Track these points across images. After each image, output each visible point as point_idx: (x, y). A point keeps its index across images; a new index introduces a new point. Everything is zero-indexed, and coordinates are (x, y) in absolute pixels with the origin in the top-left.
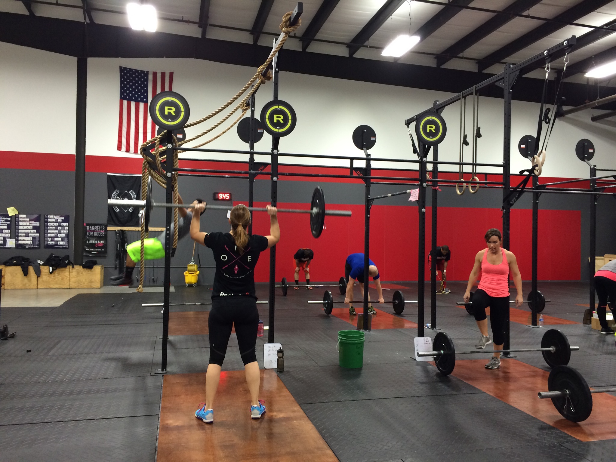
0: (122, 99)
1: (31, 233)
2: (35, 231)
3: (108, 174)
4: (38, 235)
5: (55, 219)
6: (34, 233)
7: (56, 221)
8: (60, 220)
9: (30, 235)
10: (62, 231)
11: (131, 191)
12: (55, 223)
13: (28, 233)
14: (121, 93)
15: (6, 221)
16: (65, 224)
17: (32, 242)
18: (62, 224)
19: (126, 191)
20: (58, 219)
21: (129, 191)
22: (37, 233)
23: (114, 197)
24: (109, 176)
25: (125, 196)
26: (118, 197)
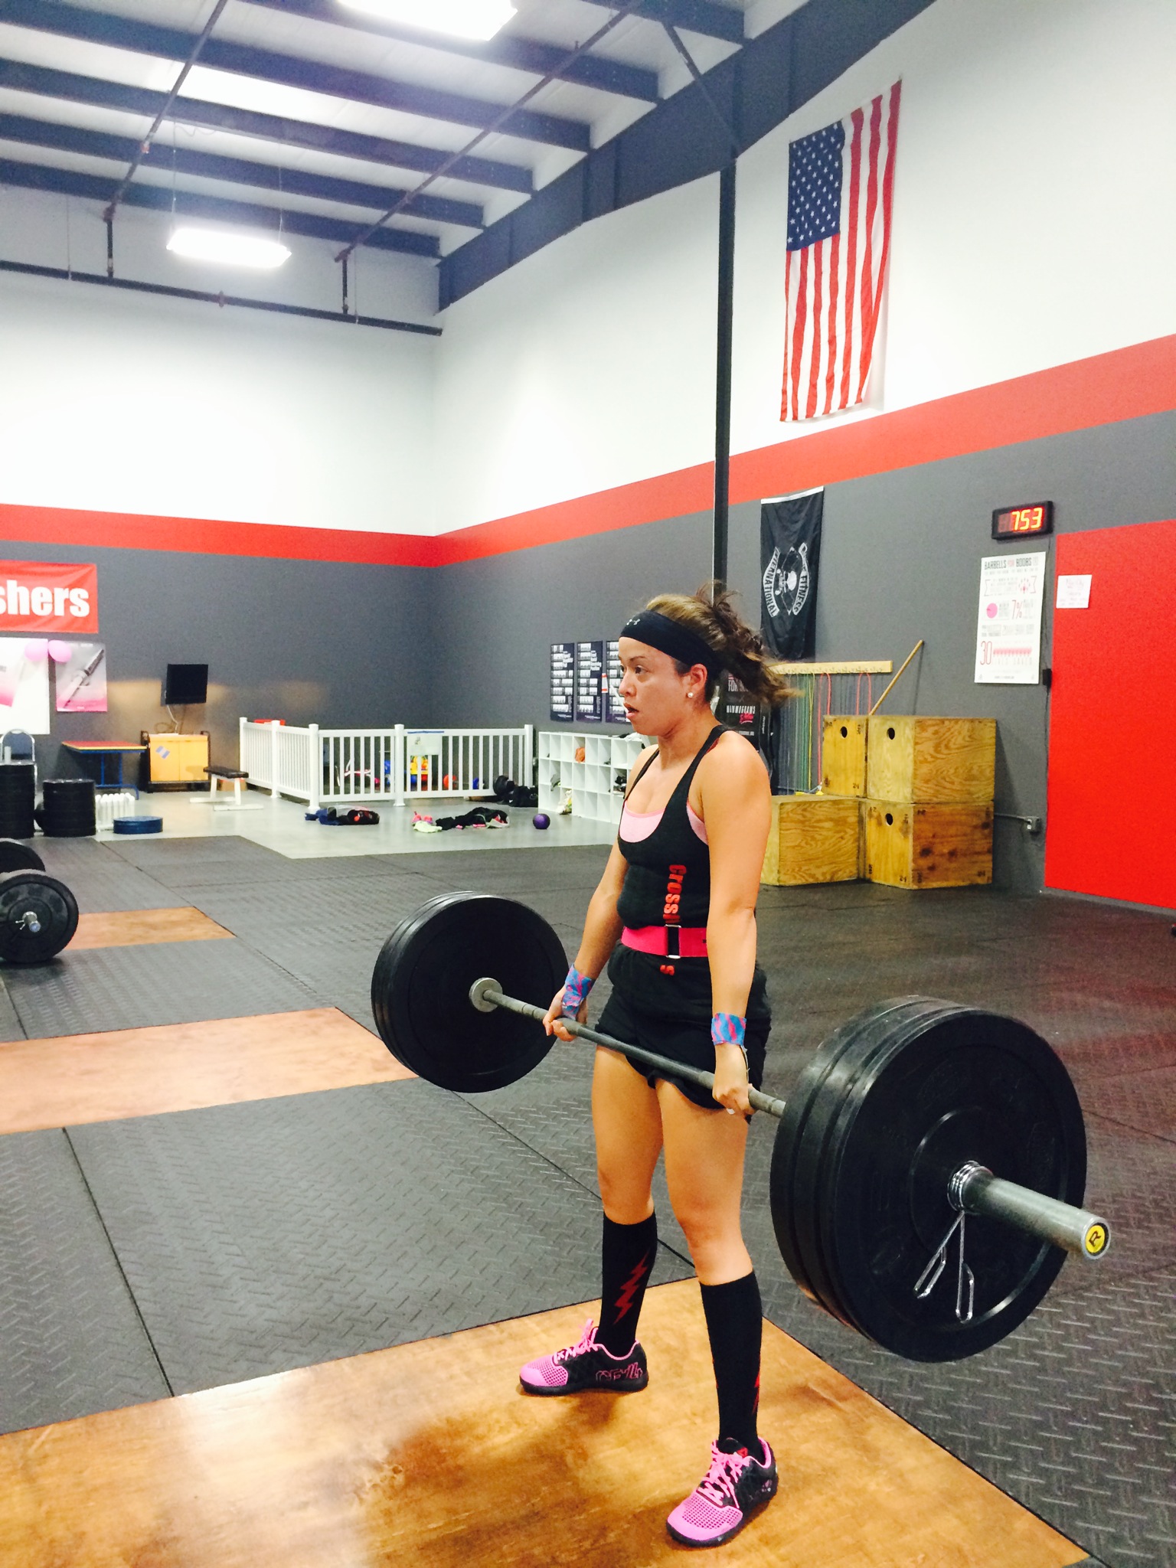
0: (791, 248)
3: (765, 501)
11: (804, 545)
14: (791, 231)
19: (792, 549)
21: (797, 549)
23: (773, 570)
24: (765, 507)
25: (789, 563)
26: (779, 571)
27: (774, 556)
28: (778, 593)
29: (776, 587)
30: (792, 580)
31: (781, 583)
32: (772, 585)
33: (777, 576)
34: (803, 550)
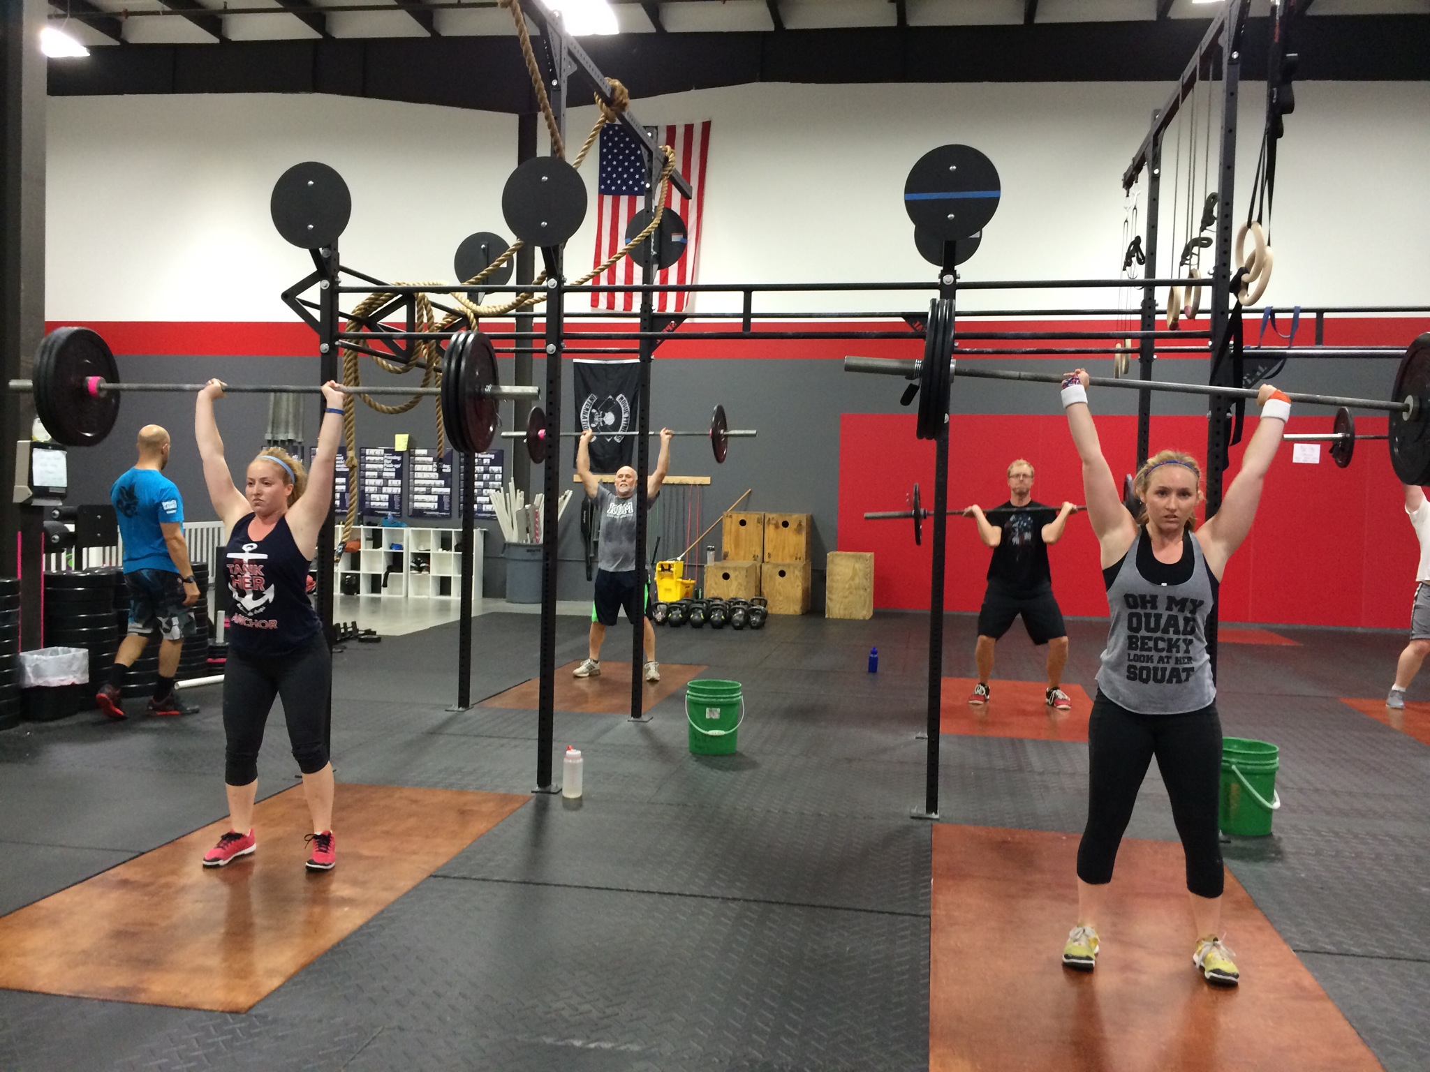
0: (602, 193)
1: (435, 486)
2: (442, 482)
3: (576, 360)
4: (448, 490)
6: (440, 486)
8: (486, 461)
9: (434, 490)
10: (491, 483)
11: (621, 395)
12: (478, 466)
13: (430, 487)
14: (602, 181)
15: (394, 462)
17: (436, 504)
18: (491, 468)
19: (610, 397)
20: (483, 459)
21: (615, 397)
22: (446, 486)
23: (587, 410)
24: (576, 363)
25: (607, 406)
26: (594, 411)
27: (588, 400)
28: (593, 425)
29: (592, 420)
30: (610, 418)
31: (596, 419)
32: (588, 419)
33: (592, 416)
34: (620, 399)
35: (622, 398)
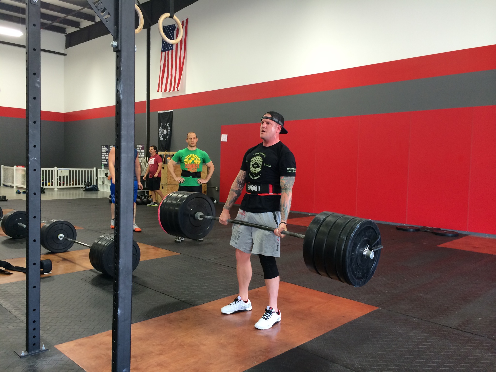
0: (162, 51)
3: (159, 112)
5: (139, 147)
7: (139, 149)
8: (141, 148)
10: (141, 156)
11: (168, 123)
12: (139, 150)
16: (143, 151)
18: (142, 150)
19: (165, 124)
20: (140, 147)
21: (167, 124)
25: (165, 128)
26: (162, 129)
27: (161, 126)
28: (162, 135)
29: (162, 133)
30: (166, 132)
32: (161, 133)
34: (168, 125)
35: (168, 124)
